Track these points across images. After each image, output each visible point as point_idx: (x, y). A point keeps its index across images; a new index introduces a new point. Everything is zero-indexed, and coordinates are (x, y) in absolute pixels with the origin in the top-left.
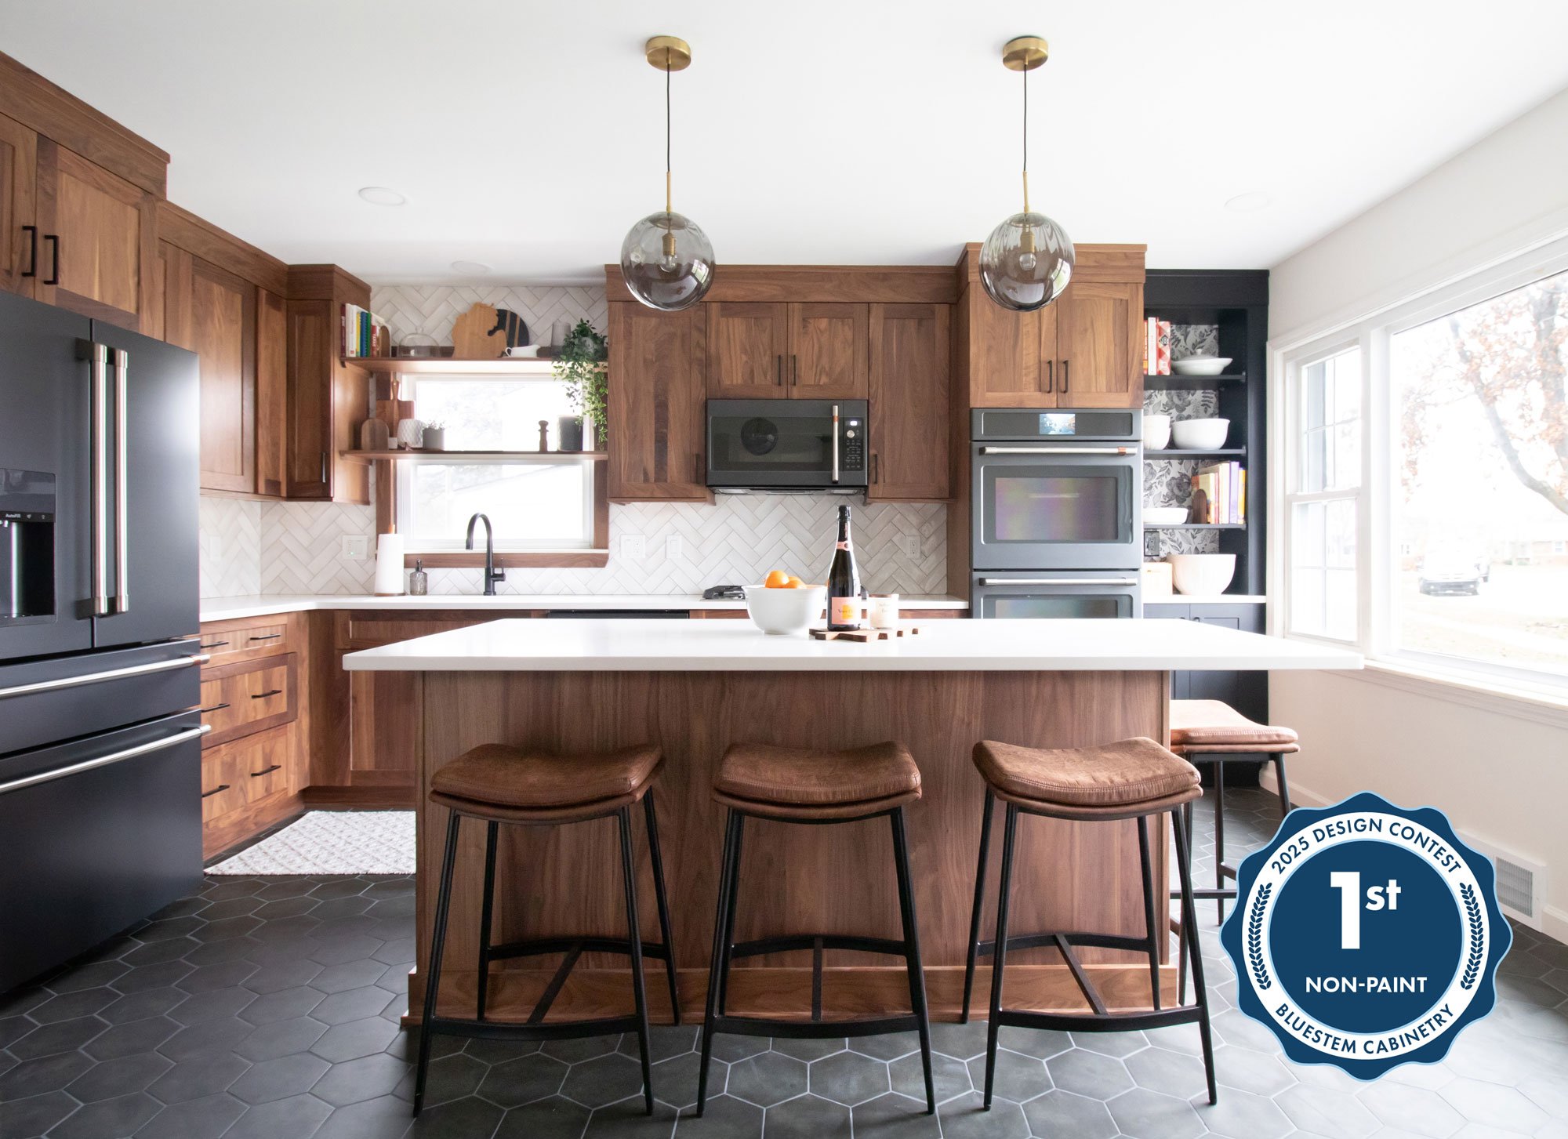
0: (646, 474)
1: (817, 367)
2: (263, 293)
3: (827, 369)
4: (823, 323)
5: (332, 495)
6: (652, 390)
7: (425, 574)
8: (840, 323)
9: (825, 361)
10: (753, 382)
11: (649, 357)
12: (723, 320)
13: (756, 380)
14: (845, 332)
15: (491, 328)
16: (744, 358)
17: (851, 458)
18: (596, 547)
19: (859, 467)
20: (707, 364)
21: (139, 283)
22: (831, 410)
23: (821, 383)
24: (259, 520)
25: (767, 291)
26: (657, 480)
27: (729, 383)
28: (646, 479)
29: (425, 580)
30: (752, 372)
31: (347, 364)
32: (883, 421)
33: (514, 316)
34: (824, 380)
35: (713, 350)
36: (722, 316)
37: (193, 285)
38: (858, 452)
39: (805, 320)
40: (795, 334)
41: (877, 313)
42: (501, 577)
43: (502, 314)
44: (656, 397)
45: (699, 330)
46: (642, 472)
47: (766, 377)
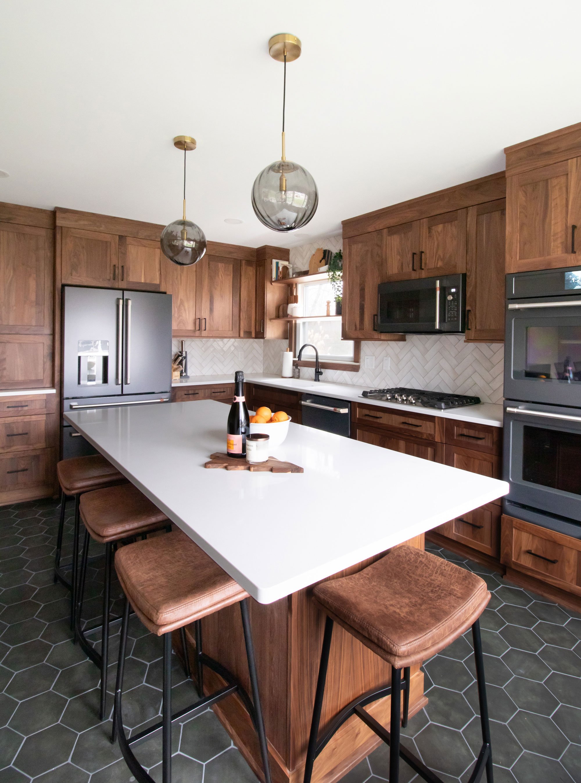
0: (356, 326)
1: (436, 257)
2: (244, 262)
3: (442, 256)
4: (440, 227)
5: (265, 336)
6: (359, 282)
7: (299, 369)
8: (450, 225)
9: (440, 253)
10: (402, 271)
11: (358, 265)
12: (389, 238)
13: (404, 270)
14: (452, 229)
15: (320, 259)
16: (399, 257)
17: (451, 313)
18: (355, 361)
19: (456, 319)
20: (382, 264)
21: (160, 274)
22: (435, 284)
23: (438, 266)
24: (262, 345)
25: (409, 215)
26: (360, 329)
27: (391, 273)
28: (356, 329)
29: (299, 372)
30: (402, 264)
31: (273, 283)
32: (475, 287)
33: (329, 251)
34: (440, 264)
35: (384, 257)
36: (389, 235)
37: (209, 265)
38: (455, 309)
39: (430, 229)
40: (424, 238)
41: (472, 212)
42: (321, 373)
43: (325, 252)
44: (360, 285)
45: (378, 246)
46: (354, 325)
47: (409, 267)
